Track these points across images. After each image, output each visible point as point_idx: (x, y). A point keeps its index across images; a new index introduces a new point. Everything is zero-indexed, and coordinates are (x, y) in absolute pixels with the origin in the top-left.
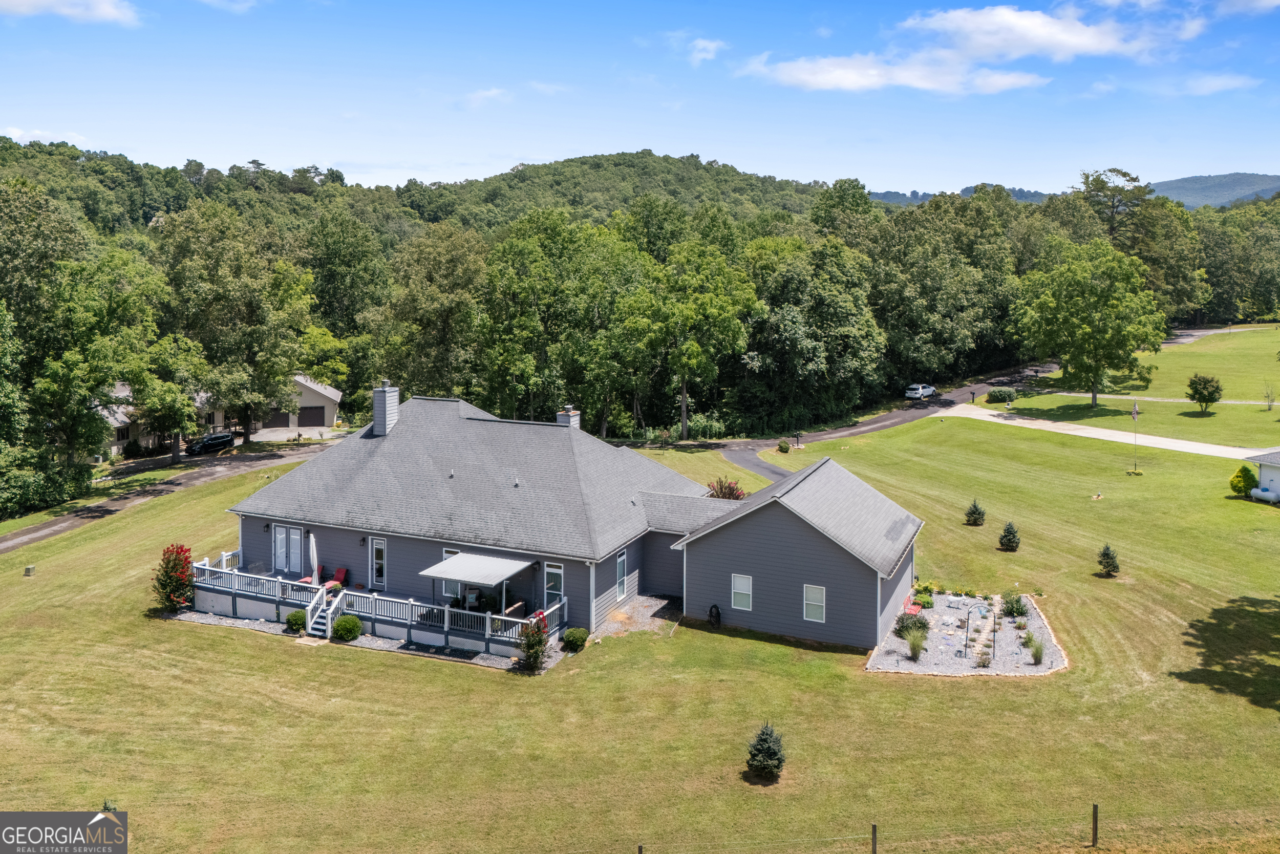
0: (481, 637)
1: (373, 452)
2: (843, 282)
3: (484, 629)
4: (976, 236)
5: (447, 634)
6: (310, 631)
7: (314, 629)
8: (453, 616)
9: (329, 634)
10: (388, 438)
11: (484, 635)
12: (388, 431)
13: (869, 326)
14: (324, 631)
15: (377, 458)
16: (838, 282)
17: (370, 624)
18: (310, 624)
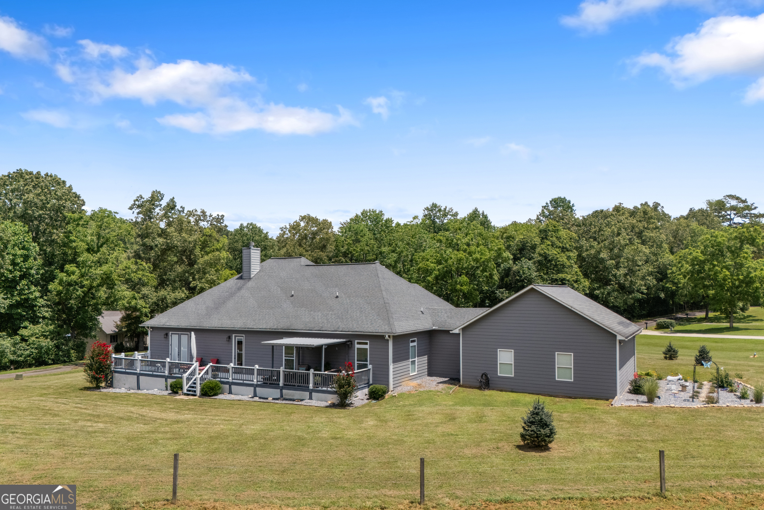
0: (306, 389)
1: (241, 288)
2: (560, 247)
3: (308, 383)
4: (644, 227)
5: (282, 389)
6: (185, 391)
7: (188, 390)
8: (286, 376)
9: (198, 393)
10: (252, 280)
11: (309, 387)
12: (252, 276)
13: (577, 275)
14: (195, 391)
15: (243, 291)
16: (556, 247)
17: (228, 386)
18: (185, 388)
